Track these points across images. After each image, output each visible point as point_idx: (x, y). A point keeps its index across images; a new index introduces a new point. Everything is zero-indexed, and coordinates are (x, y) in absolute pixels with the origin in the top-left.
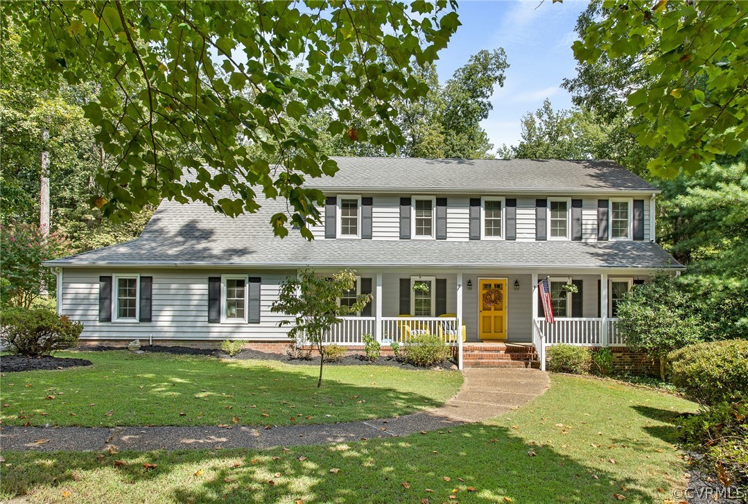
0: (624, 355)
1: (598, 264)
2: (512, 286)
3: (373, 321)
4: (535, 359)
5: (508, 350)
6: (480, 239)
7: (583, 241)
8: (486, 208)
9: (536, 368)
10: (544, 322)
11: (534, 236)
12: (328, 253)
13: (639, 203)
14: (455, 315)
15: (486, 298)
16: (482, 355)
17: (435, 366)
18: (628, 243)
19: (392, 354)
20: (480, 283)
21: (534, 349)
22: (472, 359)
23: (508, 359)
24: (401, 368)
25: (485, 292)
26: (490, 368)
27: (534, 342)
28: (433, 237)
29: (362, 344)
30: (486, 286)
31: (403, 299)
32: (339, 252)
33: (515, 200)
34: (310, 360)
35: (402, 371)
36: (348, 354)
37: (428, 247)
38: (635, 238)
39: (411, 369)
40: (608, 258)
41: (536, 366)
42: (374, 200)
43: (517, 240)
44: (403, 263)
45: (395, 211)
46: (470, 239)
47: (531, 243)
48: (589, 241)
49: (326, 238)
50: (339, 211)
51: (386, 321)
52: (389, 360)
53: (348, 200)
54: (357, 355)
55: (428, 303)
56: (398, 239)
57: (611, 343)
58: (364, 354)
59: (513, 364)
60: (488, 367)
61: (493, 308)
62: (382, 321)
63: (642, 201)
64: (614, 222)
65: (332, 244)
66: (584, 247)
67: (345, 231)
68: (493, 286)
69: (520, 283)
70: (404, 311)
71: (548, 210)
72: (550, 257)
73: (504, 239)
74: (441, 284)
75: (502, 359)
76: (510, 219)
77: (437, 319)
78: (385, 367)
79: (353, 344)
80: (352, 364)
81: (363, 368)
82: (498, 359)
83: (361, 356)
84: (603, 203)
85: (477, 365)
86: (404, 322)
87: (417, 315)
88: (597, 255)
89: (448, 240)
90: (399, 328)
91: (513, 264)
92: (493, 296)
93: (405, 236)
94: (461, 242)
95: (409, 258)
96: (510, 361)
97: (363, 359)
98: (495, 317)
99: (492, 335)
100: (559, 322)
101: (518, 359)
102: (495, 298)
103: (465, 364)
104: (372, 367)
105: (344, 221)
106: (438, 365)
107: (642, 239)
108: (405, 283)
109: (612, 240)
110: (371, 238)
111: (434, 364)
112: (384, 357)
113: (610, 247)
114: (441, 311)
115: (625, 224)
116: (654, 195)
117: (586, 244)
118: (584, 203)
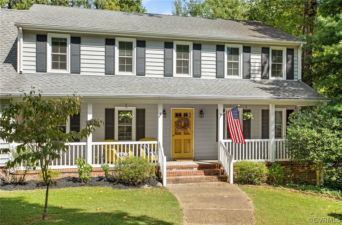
0: (286, 167)
1: (268, 96)
2: (198, 114)
3: (84, 146)
4: (222, 174)
5: (201, 167)
6: (172, 76)
7: (252, 79)
8: (177, 51)
9: (224, 181)
10: (231, 143)
11: (215, 74)
12: (40, 85)
13: (290, 51)
14: (156, 139)
15: (177, 124)
16: (180, 172)
17: (144, 184)
18: (283, 81)
19: (103, 174)
20: (172, 112)
21: (220, 166)
22: (172, 176)
23: (201, 175)
24: (114, 188)
25: (177, 119)
26: (189, 184)
27: (221, 160)
28: (133, 74)
29: (75, 167)
30: (177, 115)
31: (108, 126)
32: (52, 84)
33: (200, 45)
34: (25, 184)
35: (116, 190)
36: (61, 176)
37: (131, 82)
38: (287, 78)
39: (123, 188)
40: (274, 91)
41: (224, 179)
42: (82, 40)
43: (202, 78)
44: (112, 94)
45: (100, 50)
46: (165, 76)
47: (213, 80)
48: (256, 79)
49: (37, 71)
50: (49, 48)
51: (96, 146)
52: (100, 180)
53: (58, 39)
54: (69, 177)
55: (130, 129)
56: (103, 74)
57: (277, 158)
58: (77, 176)
59: (206, 179)
60: (186, 182)
61: (183, 133)
62: (93, 146)
63: (293, 50)
64: (273, 65)
65: (43, 77)
66: (253, 84)
67: (55, 66)
68: (183, 115)
69: (204, 112)
70: (109, 136)
71: (225, 53)
72: (231, 90)
73: (192, 76)
74: (141, 113)
75: (196, 175)
76: (197, 60)
77: (137, 143)
78: (98, 188)
79: (65, 167)
80: (66, 186)
81: (78, 190)
82: (194, 175)
83: (74, 178)
84: (265, 50)
85: (177, 181)
86: (112, 146)
87: (120, 139)
88: (265, 89)
89: (146, 76)
90: (108, 151)
91: (204, 96)
92: (183, 123)
93: (109, 71)
94: (157, 78)
95: (116, 90)
96: (204, 176)
97: (75, 181)
98: (184, 139)
99: (183, 155)
100: (248, 143)
101: (209, 175)
102: (185, 124)
103: (168, 181)
104: (86, 188)
105: (54, 57)
106: (146, 183)
107: (293, 78)
108: (110, 113)
109: (272, 78)
110: (79, 73)
111: (143, 182)
112: (94, 178)
113: (272, 84)
114: (141, 136)
115: (280, 66)
116: (302, 45)
117: (255, 81)
118: (252, 49)
